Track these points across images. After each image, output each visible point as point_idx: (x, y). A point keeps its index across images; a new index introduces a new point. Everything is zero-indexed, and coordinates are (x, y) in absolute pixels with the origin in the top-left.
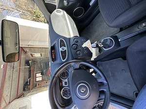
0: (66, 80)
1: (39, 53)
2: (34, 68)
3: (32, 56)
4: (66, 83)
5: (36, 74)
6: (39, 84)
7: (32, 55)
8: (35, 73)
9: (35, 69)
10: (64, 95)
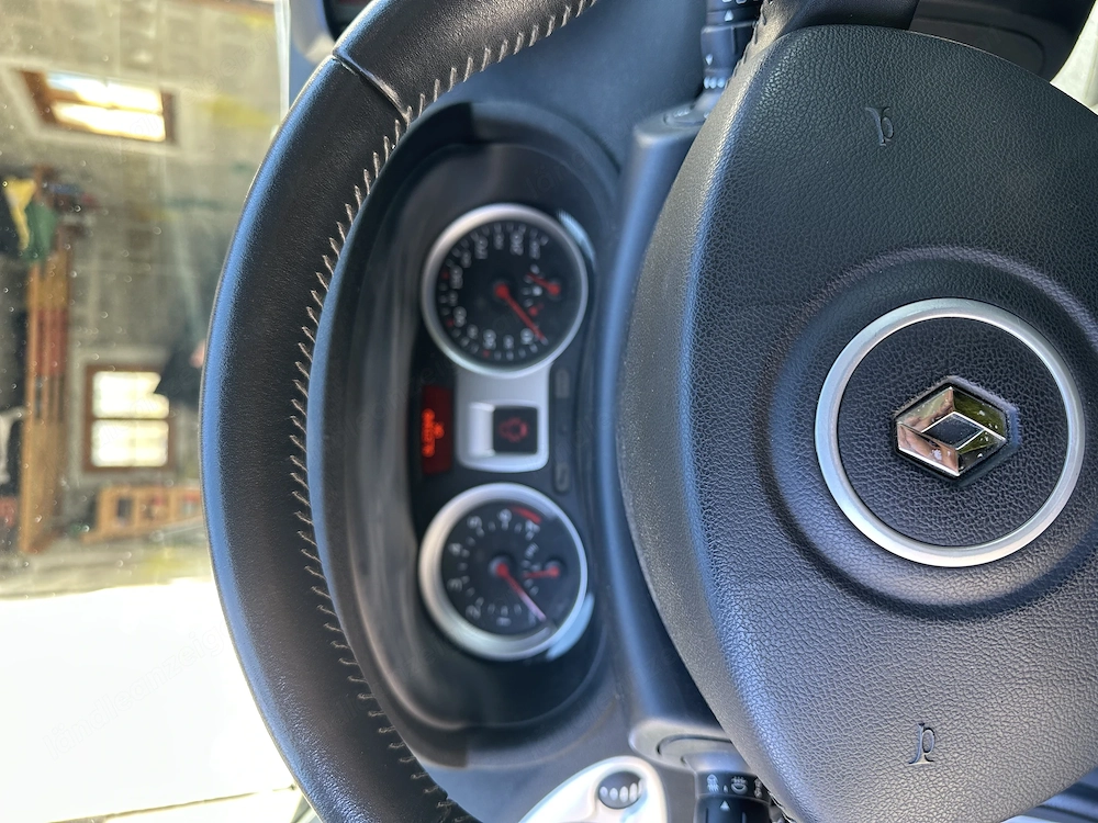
0: (530, 386)
1: (133, 69)
2: (73, 290)
3: (48, 118)
4: (512, 429)
5: (91, 370)
6: (123, 508)
7: (42, 97)
8: (79, 358)
9: (88, 310)
10: (458, 603)
